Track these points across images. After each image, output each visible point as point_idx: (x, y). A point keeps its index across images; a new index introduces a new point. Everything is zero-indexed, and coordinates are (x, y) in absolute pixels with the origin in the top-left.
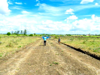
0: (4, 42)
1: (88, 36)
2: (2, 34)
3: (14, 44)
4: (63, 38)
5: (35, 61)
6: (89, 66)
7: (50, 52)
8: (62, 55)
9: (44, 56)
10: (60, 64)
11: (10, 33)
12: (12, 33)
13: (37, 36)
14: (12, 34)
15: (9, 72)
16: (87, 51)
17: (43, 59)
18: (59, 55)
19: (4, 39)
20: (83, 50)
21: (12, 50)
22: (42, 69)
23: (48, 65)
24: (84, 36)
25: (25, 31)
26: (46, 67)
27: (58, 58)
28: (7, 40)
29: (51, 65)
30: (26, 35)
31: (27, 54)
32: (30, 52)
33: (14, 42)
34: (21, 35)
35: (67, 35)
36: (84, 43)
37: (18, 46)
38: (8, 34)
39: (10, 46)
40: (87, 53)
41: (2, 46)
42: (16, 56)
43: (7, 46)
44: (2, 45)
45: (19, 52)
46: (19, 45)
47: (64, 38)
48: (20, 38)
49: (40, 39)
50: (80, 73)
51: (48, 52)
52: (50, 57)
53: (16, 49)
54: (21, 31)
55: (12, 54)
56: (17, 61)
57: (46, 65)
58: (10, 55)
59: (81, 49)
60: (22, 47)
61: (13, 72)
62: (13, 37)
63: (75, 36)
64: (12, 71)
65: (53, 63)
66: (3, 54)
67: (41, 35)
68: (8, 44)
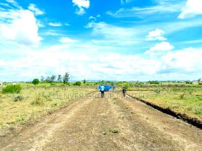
0: (28, 97)
1: (198, 84)
2: (23, 82)
3: (45, 100)
4: (140, 89)
5: (79, 128)
6: (176, 138)
7: (108, 114)
8: (130, 119)
9: (96, 121)
10: (122, 133)
11: (38, 80)
12: (42, 80)
13: (88, 85)
14: (41, 83)
15: (36, 142)
16: (182, 113)
17: (93, 124)
18: (125, 119)
19: (28, 91)
20: (175, 110)
21: (41, 110)
22: (88, 139)
23: (100, 134)
24: (187, 84)
25: (67, 76)
26: (96, 136)
27: (121, 124)
28: (33, 93)
29: (105, 134)
30: (68, 84)
31: (67, 117)
32: (72, 114)
33: (45, 97)
34: (58, 84)
35: (151, 83)
36: (182, 97)
37: (51, 103)
38: (35, 82)
39: (37, 103)
40: (181, 117)
41: (24, 104)
42: (47, 120)
43: (32, 104)
44: (25, 102)
45: (54, 114)
46: (54, 102)
47: (143, 89)
48: (56, 89)
49: (93, 91)
50: (154, 147)
51: (104, 114)
52: (108, 121)
53: (49, 108)
54: (59, 76)
55: (40, 116)
56: (49, 127)
57: (97, 134)
58: (38, 118)
59: (172, 110)
60: (58, 105)
61: (43, 142)
62: (44, 87)
63: (168, 84)
64: (41, 141)
65: (110, 131)
66: (26, 116)
67: (96, 84)
68: (34, 100)
